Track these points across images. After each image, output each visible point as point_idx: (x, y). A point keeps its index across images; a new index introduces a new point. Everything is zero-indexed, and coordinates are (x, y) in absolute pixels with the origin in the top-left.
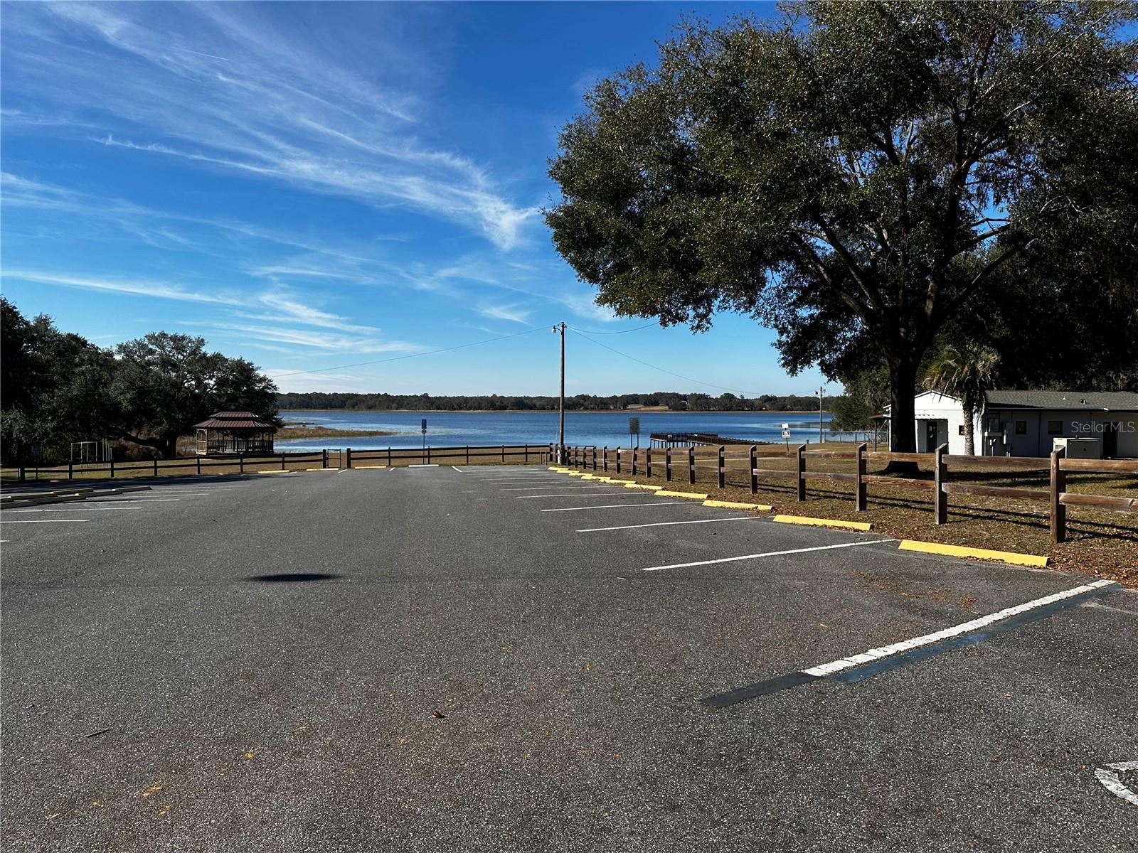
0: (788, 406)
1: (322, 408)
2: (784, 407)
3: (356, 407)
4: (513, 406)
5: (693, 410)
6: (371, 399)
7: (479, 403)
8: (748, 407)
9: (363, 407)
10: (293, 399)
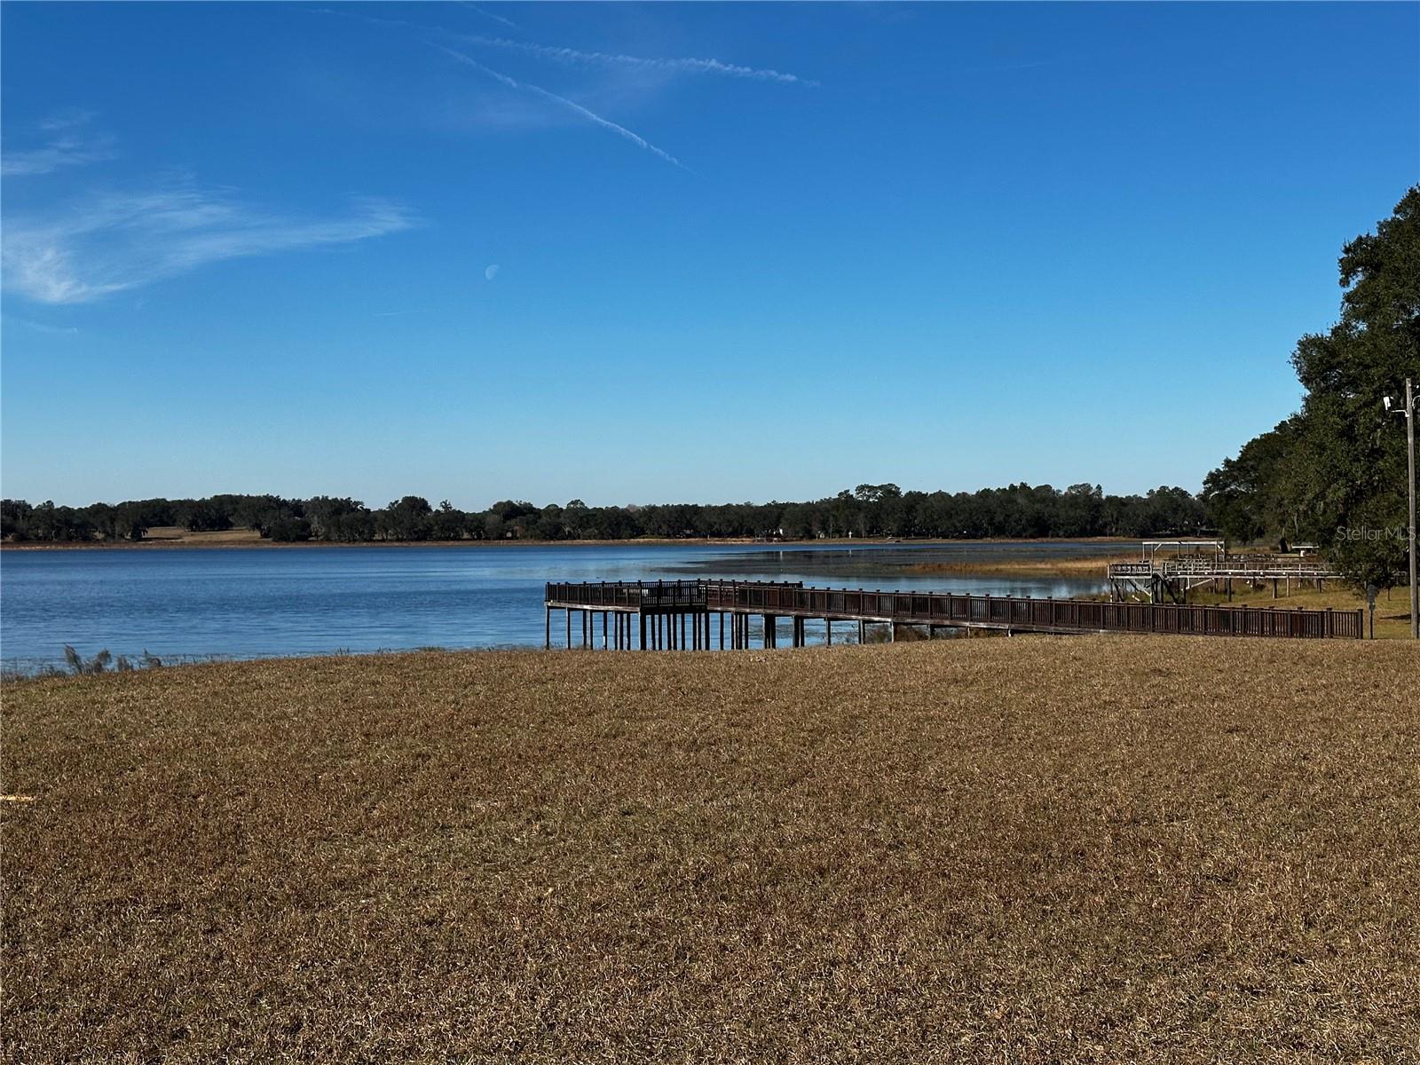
0: (567, 529)
2: (556, 533)
5: (328, 539)
8: (470, 531)
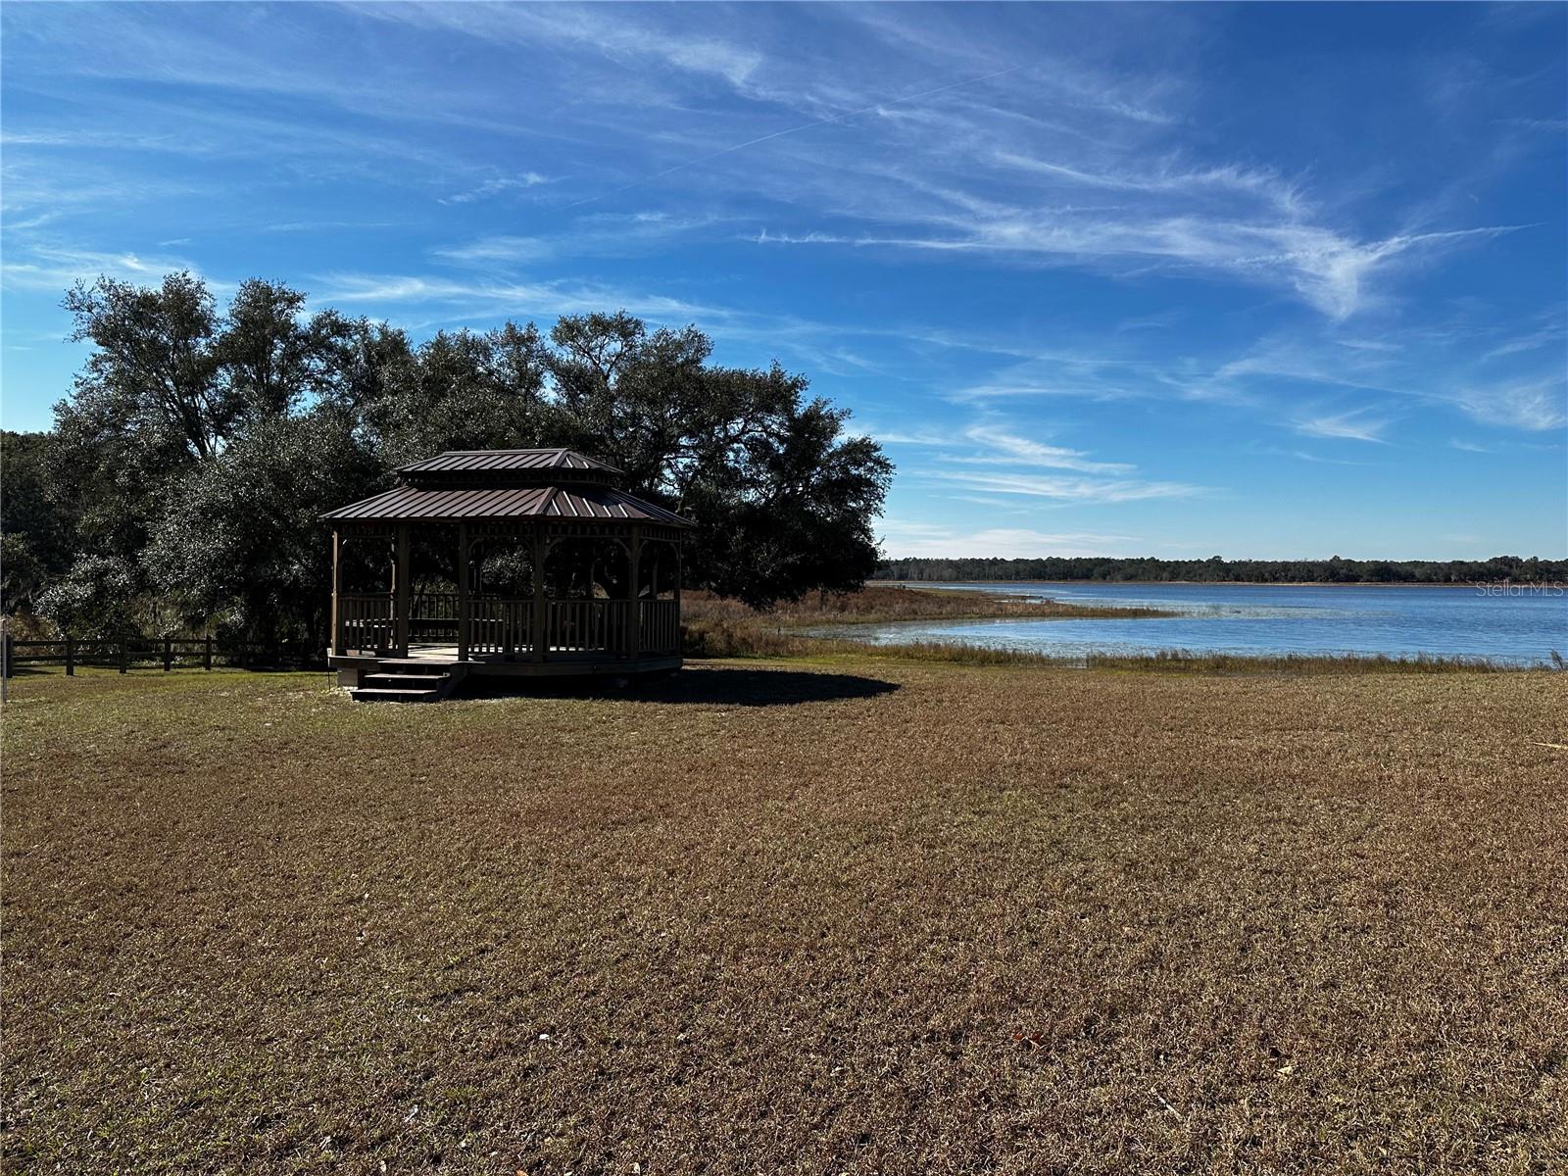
1: (1060, 579)
3: (1108, 577)
4: (1372, 575)
6: (1130, 566)
7: (1309, 571)
9: (1118, 577)
10: (1021, 566)
